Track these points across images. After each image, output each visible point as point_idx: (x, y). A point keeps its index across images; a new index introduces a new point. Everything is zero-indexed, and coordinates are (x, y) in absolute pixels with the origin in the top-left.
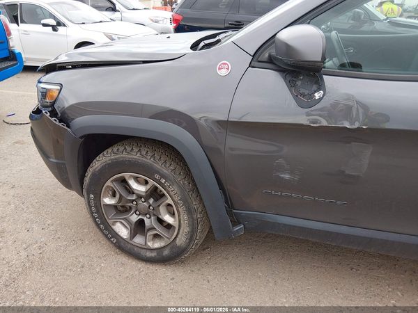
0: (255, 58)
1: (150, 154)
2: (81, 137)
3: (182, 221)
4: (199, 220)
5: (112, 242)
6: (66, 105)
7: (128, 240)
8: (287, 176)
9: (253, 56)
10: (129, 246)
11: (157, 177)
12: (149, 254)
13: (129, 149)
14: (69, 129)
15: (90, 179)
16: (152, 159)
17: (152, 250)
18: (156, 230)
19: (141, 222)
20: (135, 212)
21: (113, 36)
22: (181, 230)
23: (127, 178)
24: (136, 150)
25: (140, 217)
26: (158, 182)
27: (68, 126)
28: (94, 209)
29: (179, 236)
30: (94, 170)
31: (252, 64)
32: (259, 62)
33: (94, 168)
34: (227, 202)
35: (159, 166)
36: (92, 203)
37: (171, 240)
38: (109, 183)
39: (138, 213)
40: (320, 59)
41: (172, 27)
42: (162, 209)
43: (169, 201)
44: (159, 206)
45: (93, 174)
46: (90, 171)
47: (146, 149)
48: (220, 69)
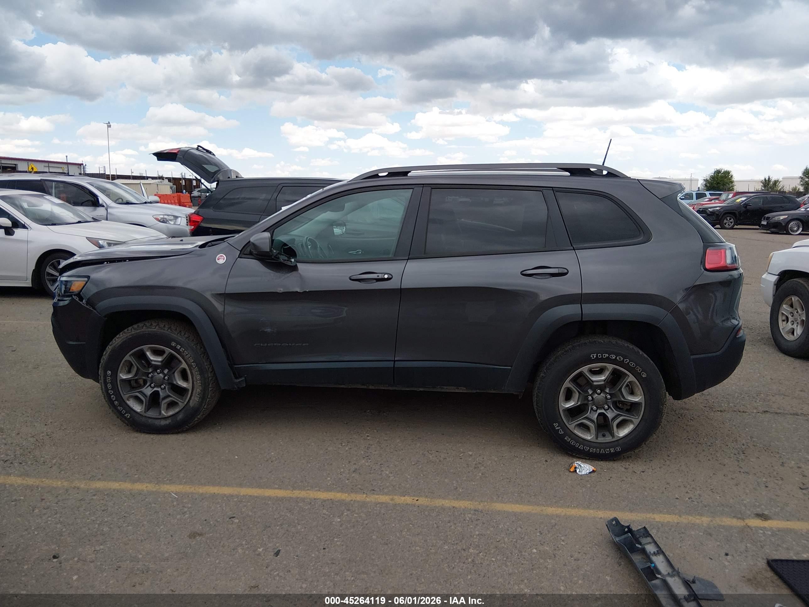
0: (242, 252)
1: (167, 326)
2: (105, 317)
3: (195, 383)
4: (210, 379)
5: (125, 418)
6: (92, 293)
7: (143, 414)
8: (269, 330)
9: (241, 251)
10: (143, 419)
11: (173, 344)
12: (163, 423)
13: (148, 324)
14: (95, 311)
15: (110, 355)
16: (169, 330)
17: (166, 418)
18: (171, 397)
19: (155, 395)
20: (150, 385)
21: (100, 242)
22: (194, 392)
23: (145, 350)
24: (154, 324)
25: (155, 389)
26: (174, 349)
27: (94, 308)
28: (109, 386)
29: (193, 398)
30: (114, 346)
31: (240, 256)
32: (245, 254)
33: (114, 345)
34: (228, 359)
35: (174, 335)
36: (109, 379)
37: (185, 403)
38: (127, 357)
39: (153, 385)
40: (269, 250)
41: (188, 229)
42: (177, 375)
43: (184, 365)
44: (174, 373)
45: (113, 351)
46: (109, 349)
47: (164, 324)
48: (218, 259)
